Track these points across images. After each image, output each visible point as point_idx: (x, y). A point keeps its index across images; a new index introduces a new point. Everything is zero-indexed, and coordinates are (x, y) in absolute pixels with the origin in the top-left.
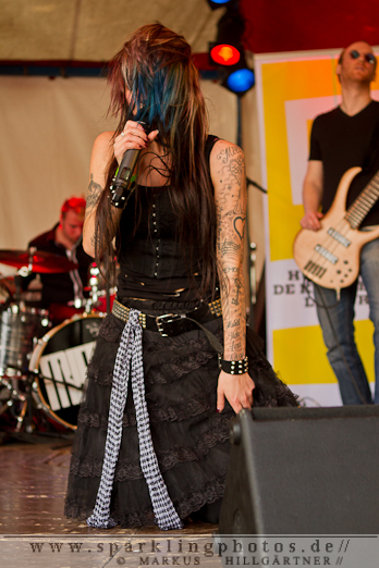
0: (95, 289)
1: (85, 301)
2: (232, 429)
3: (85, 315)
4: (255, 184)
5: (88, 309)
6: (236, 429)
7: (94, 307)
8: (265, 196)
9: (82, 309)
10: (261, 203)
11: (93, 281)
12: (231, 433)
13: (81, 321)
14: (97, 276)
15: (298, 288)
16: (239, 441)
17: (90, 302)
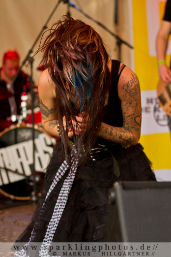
0: (24, 109)
1: (18, 117)
2: (110, 194)
3: (18, 125)
4: (126, 43)
5: (20, 122)
6: (113, 195)
7: (25, 121)
8: (132, 51)
9: (16, 122)
10: (129, 56)
11: (23, 105)
12: (109, 197)
13: (16, 130)
14: (26, 101)
15: (152, 109)
16: (114, 202)
17: (21, 118)
